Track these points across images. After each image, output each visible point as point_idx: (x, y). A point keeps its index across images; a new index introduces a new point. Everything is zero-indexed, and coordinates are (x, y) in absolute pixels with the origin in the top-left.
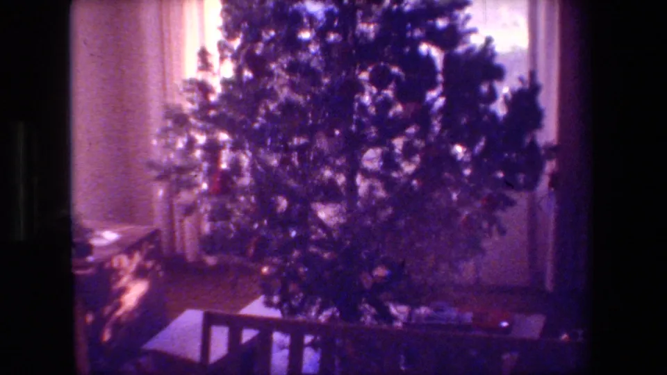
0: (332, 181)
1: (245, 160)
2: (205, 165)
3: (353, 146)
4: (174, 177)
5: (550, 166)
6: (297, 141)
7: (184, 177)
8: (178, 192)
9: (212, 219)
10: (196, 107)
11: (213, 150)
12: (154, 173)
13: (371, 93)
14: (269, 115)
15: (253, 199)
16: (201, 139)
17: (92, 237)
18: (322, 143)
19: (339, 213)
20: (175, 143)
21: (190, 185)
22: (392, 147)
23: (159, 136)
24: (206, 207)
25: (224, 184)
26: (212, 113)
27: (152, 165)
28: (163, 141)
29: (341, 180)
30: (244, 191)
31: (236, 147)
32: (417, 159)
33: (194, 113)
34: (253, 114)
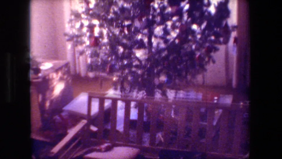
0: (141, 40)
1: (105, 32)
2: (88, 34)
3: (150, 25)
4: (75, 39)
5: (234, 34)
6: (127, 23)
7: (79, 39)
8: (76, 45)
9: (91, 57)
10: (84, 10)
11: (91, 28)
12: (67, 38)
13: (158, 3)
14: (115, 13)
15: (108, 47)
16: (86, 23)
17: (40, 66)
18: (137, 24)
19: (145, 54)
20: (75, 25)
21: (82, 43)
22: (166, 26)
23: (69, 23)
24: (88, 52)
25: (96, 42)
26: (91, 12)
27: (66, 35)
28: (70, 25)
29: (146, 40)
30: (104, 45)
31: (101, 26)
32: (178, 31)
33: (83, 13)
34: (108, 12)
